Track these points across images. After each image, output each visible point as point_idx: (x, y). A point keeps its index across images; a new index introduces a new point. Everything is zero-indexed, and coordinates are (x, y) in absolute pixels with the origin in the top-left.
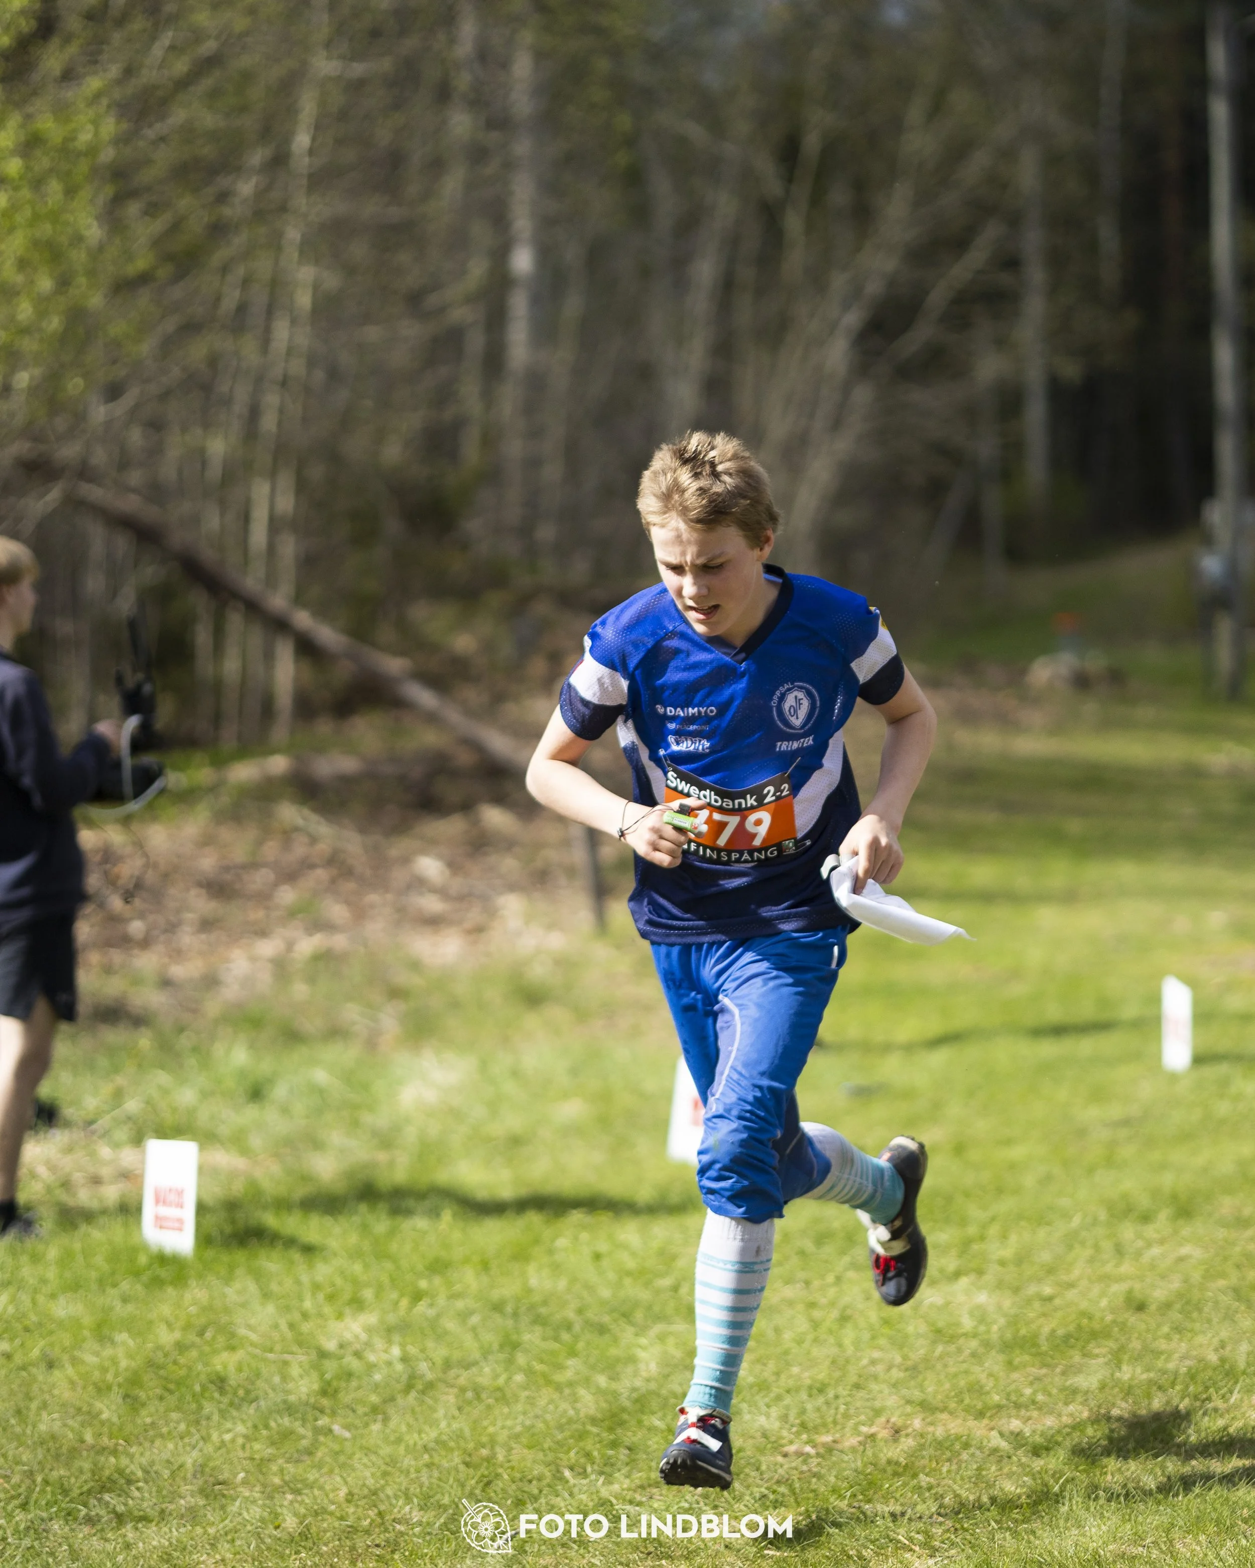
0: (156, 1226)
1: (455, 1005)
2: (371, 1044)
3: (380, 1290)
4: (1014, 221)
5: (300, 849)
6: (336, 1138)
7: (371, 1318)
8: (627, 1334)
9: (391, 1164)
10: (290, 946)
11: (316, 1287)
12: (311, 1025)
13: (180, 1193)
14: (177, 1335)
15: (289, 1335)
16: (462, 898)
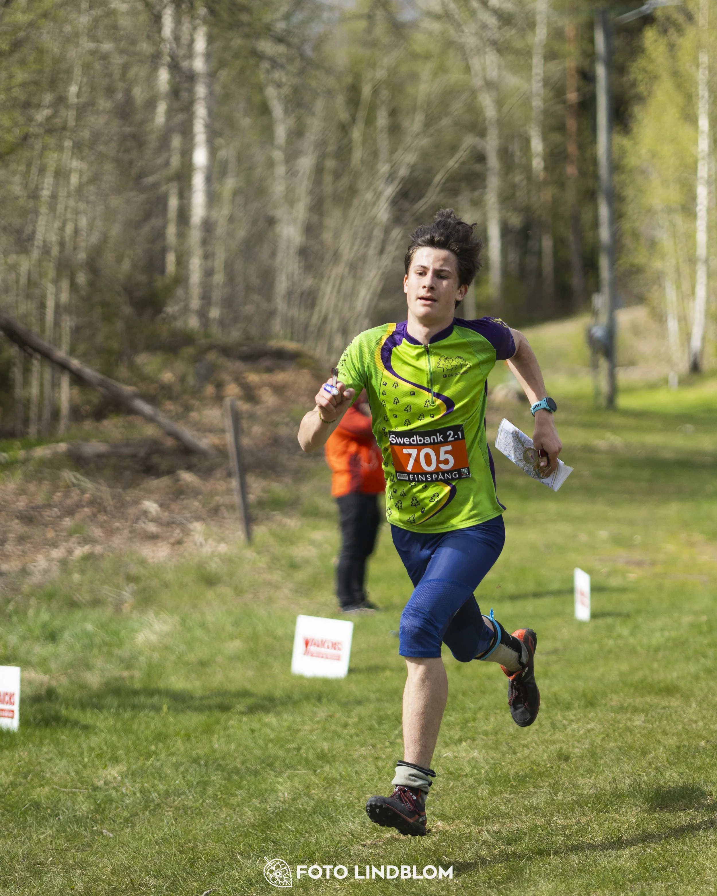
1: (166, 585)
2: (118, 609)
3: (128, 751)
4: (482, 133)
5: (75, 496)
6: (99, 663)
7: (123, 767)
8: (271, 776)
9: (132, 677)
10: (70, 552)
11: (91, 750)
12: (84, 596)
13: (11, 696)
15: (76, 778)
16: (169, 524)
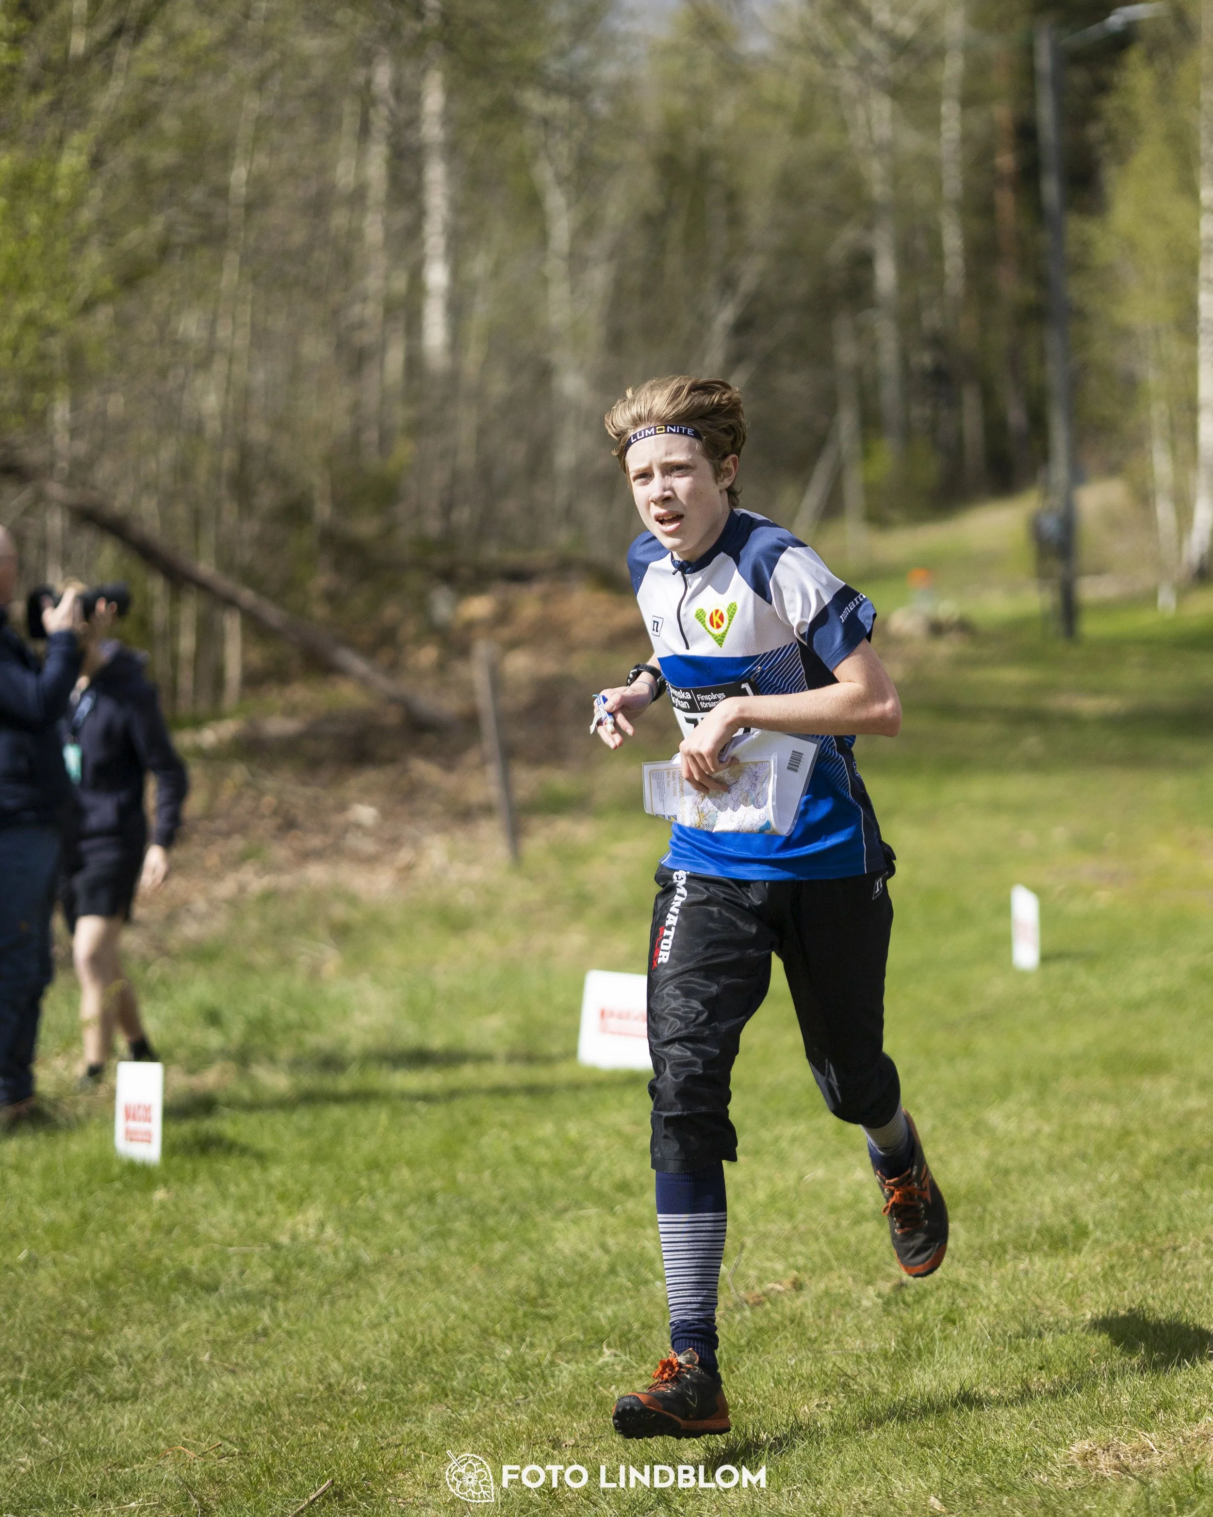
0: (126, 1139)
1: (387, 929)
2: (315, 972)
6: (283, 1053)
8: (544, 1219)
11: (270, 1187)
13: (148, 1109)
14: (148, 1234)
15: (246, 1230)
16: (394, 839)
